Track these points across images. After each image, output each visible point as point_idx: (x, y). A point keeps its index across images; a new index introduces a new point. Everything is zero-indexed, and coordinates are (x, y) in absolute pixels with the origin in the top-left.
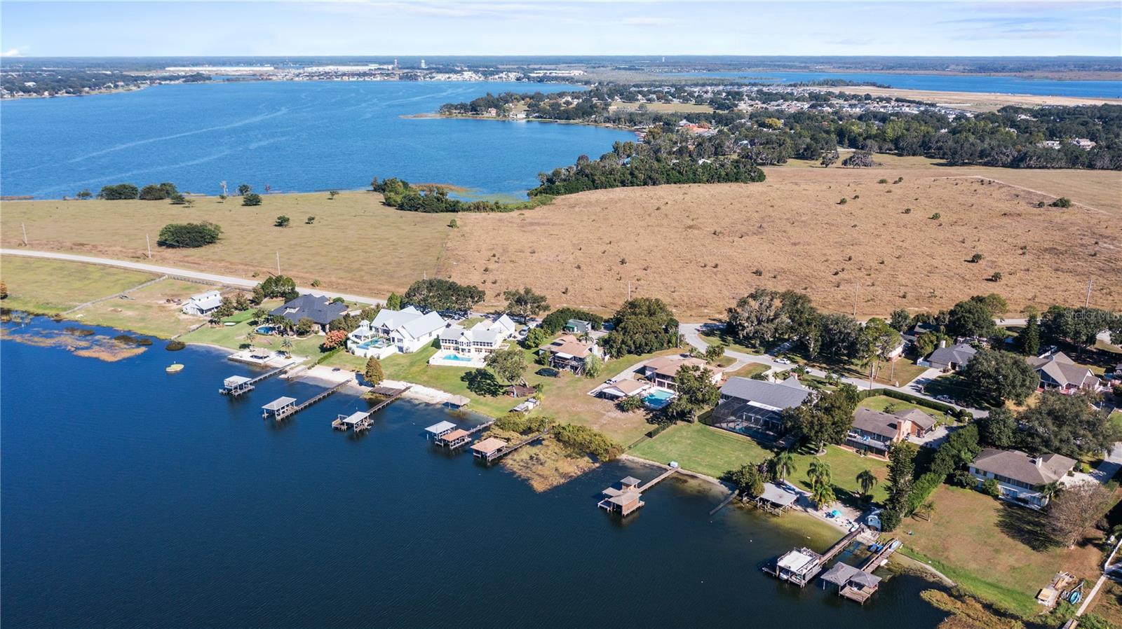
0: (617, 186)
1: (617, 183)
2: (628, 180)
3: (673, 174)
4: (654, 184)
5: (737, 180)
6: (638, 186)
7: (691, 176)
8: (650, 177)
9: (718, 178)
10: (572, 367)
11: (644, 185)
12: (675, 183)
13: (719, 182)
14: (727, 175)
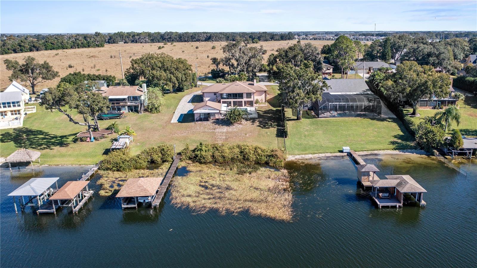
0: (11, 53)
1: (10, 51)
2: (18, 48)
3: (48, 44)
4: (37, 50)
5: (89, 46)
6: (26, 52)
7: (60, 45)
8: (34, 46)
9: (77, 45)
10: (131, 108)
11: (30, 51)
12: (51, 49)
13: (78, 48)
14: (82, 43)
